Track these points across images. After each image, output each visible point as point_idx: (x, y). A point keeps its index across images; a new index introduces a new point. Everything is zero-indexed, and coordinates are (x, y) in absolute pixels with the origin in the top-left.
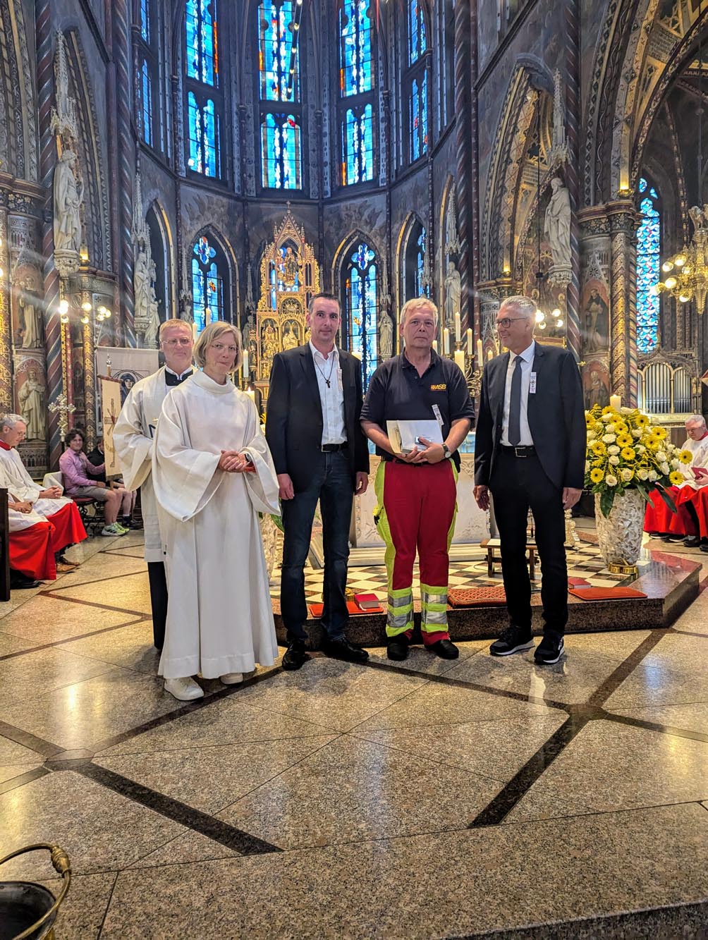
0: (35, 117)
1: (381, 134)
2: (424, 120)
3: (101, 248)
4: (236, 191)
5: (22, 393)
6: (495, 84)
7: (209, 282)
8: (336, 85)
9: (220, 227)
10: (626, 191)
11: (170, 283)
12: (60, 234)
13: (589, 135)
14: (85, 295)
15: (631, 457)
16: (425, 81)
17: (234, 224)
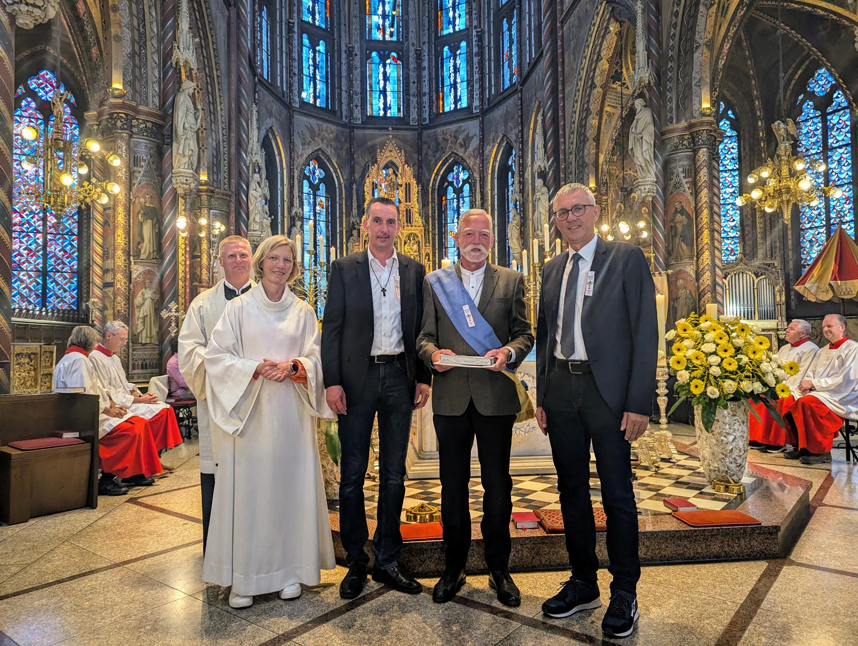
0: (158, 51)
1: (475, 67)
2: (513, 53)
3: (219, 170)
4: (344, 119)
5: (138, 300)
6: (579, 18)
7: (318, 200)
8: (435, 24)
9: (329, 151)
10: (708, 109)
11: (283, 201)
12: (178, 156)
13: (671, 59)
14: (205, 211)
15: (734, 367)
16: (514, 20)
17: (342, 149)
